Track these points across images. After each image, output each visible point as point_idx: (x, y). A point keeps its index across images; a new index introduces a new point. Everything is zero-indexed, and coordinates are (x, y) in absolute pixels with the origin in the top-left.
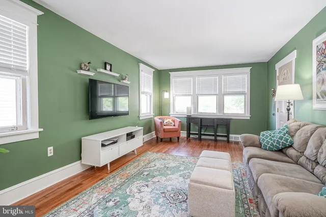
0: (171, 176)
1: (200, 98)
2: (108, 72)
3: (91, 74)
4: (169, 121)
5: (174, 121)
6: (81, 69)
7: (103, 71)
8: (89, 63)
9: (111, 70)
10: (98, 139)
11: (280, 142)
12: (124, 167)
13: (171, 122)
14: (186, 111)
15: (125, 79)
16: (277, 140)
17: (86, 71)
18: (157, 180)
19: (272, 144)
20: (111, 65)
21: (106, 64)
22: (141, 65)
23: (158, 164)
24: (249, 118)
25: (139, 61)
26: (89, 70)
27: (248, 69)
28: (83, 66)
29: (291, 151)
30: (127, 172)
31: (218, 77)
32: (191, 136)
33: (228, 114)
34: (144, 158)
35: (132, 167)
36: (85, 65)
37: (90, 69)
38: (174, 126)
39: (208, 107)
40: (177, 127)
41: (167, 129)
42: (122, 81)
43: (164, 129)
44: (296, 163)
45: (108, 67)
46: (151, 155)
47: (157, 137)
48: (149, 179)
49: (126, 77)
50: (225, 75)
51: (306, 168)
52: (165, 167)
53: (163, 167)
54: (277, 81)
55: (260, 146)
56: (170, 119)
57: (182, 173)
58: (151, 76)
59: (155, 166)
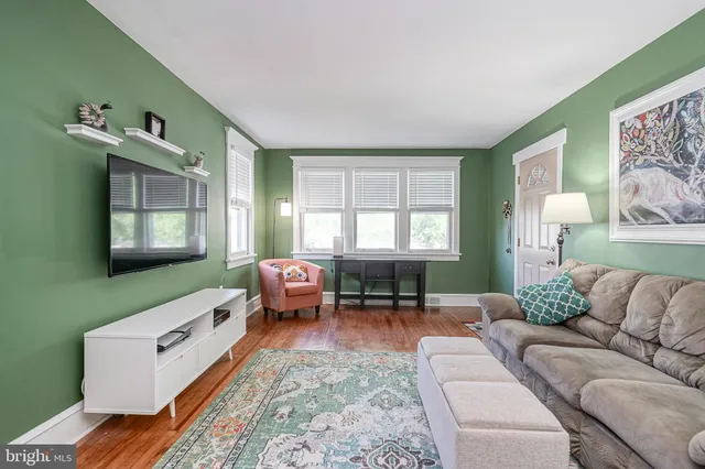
0: (350, 408)
1: (360, 217)
2: (153, 139)
3: (111, 139)
4: (294, 271)
5: (306, 271)
6: (80, 120)
7: (142, 134)
8: (104, 107)
9: (162, 136)
10: (147, 335)
11: (564, 306)
12: (216, 400)
13: (299, 271)
14: (332, 246)
15: (196, 164)
16: (559, 304)
17: (96, 128)
18: (324, 426)
19: (548, 312)
20: (163, 122)
21: (148, 117)
22: (231, 132)
23: (305, 381)
24: (458, 259)
25: (226, 122)
26: (104, 128)
27: (456, 161)
28: (85, 112)
29: (588, 324)
30: (233, 415)
31: (398, 174)
32: (343, 302)
33: (418, 251)
34: (260, 369)
35: (237, 397)
36: (92, 112)
37: (109, 126)
38: (307, 280)
39: (377, 237)
40: (313, 282)
41: (295, 289)
42: (188, 169)
43: (287, 290)
44: (607, 347)
45: (156, 127)
46: (271, 357)
47: (266, 309)
48: (302, 426)
49: (198, 159)
50: (414, 169)
51: (632, 356)
52: (323, 384)
53: (318, 386)
54: (517, 187)
55: (522, 316)
56: (293, 264)
57: (371, 395)
58: (250, 163)
59: (299, 385)
